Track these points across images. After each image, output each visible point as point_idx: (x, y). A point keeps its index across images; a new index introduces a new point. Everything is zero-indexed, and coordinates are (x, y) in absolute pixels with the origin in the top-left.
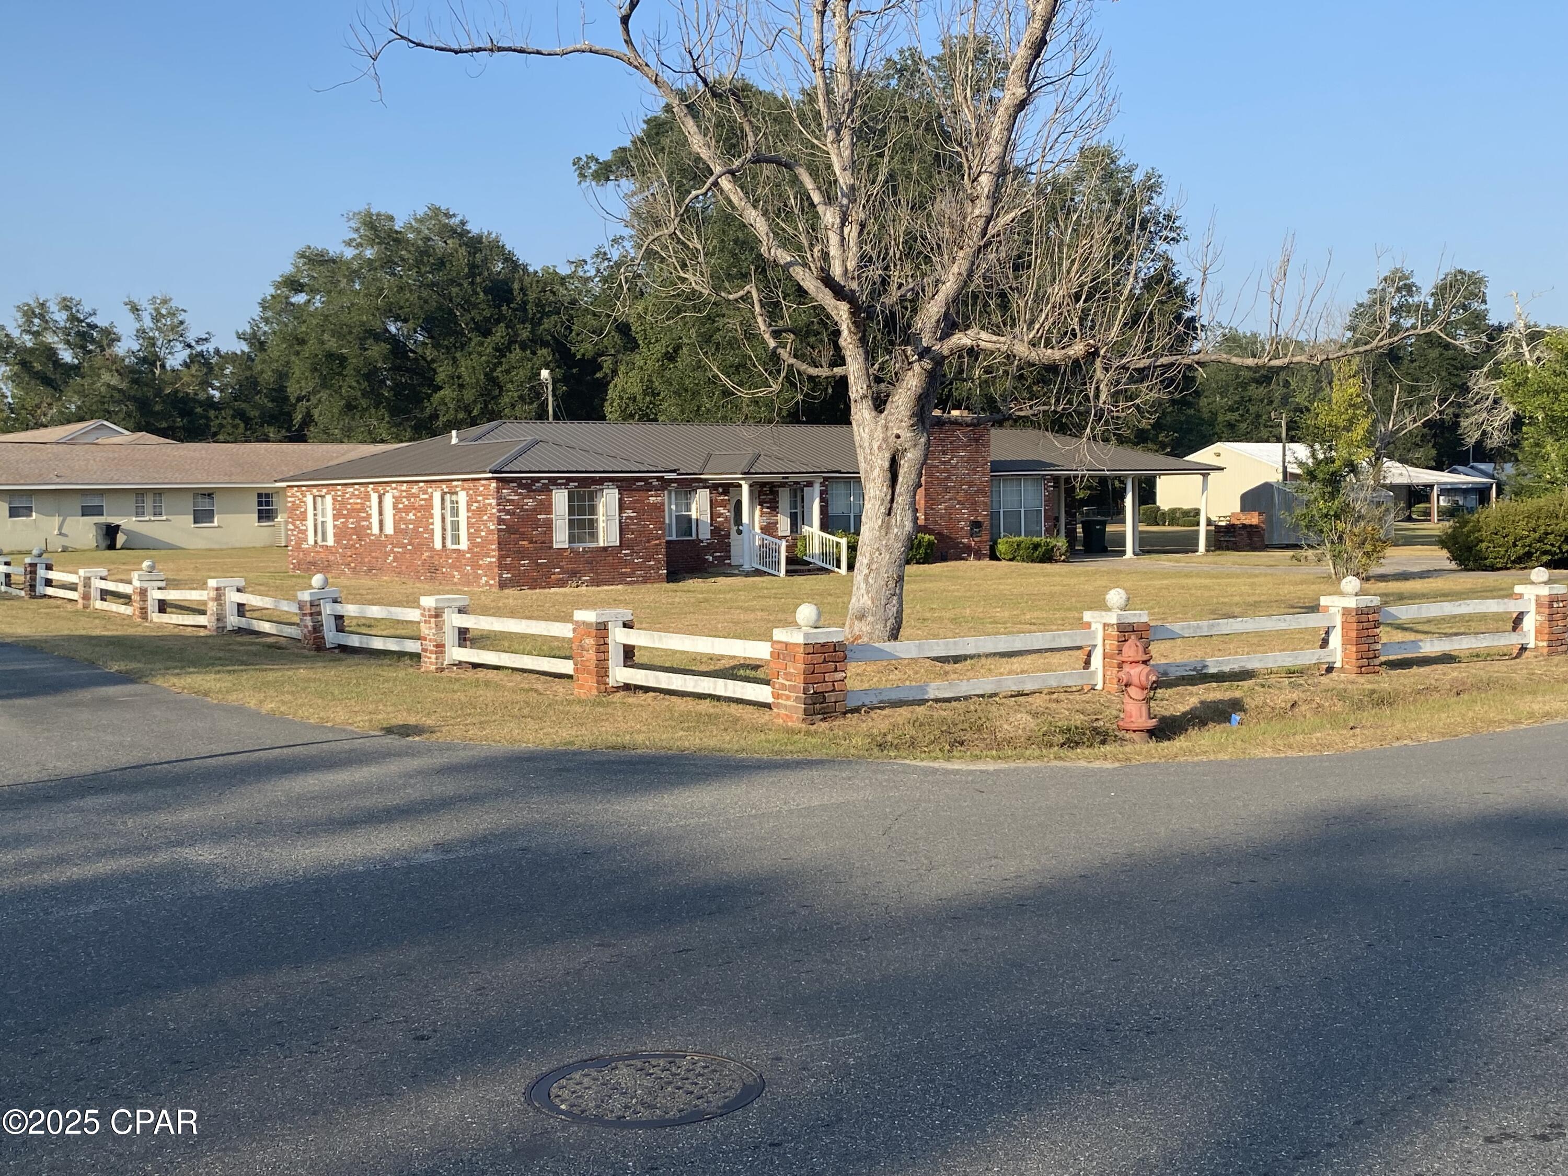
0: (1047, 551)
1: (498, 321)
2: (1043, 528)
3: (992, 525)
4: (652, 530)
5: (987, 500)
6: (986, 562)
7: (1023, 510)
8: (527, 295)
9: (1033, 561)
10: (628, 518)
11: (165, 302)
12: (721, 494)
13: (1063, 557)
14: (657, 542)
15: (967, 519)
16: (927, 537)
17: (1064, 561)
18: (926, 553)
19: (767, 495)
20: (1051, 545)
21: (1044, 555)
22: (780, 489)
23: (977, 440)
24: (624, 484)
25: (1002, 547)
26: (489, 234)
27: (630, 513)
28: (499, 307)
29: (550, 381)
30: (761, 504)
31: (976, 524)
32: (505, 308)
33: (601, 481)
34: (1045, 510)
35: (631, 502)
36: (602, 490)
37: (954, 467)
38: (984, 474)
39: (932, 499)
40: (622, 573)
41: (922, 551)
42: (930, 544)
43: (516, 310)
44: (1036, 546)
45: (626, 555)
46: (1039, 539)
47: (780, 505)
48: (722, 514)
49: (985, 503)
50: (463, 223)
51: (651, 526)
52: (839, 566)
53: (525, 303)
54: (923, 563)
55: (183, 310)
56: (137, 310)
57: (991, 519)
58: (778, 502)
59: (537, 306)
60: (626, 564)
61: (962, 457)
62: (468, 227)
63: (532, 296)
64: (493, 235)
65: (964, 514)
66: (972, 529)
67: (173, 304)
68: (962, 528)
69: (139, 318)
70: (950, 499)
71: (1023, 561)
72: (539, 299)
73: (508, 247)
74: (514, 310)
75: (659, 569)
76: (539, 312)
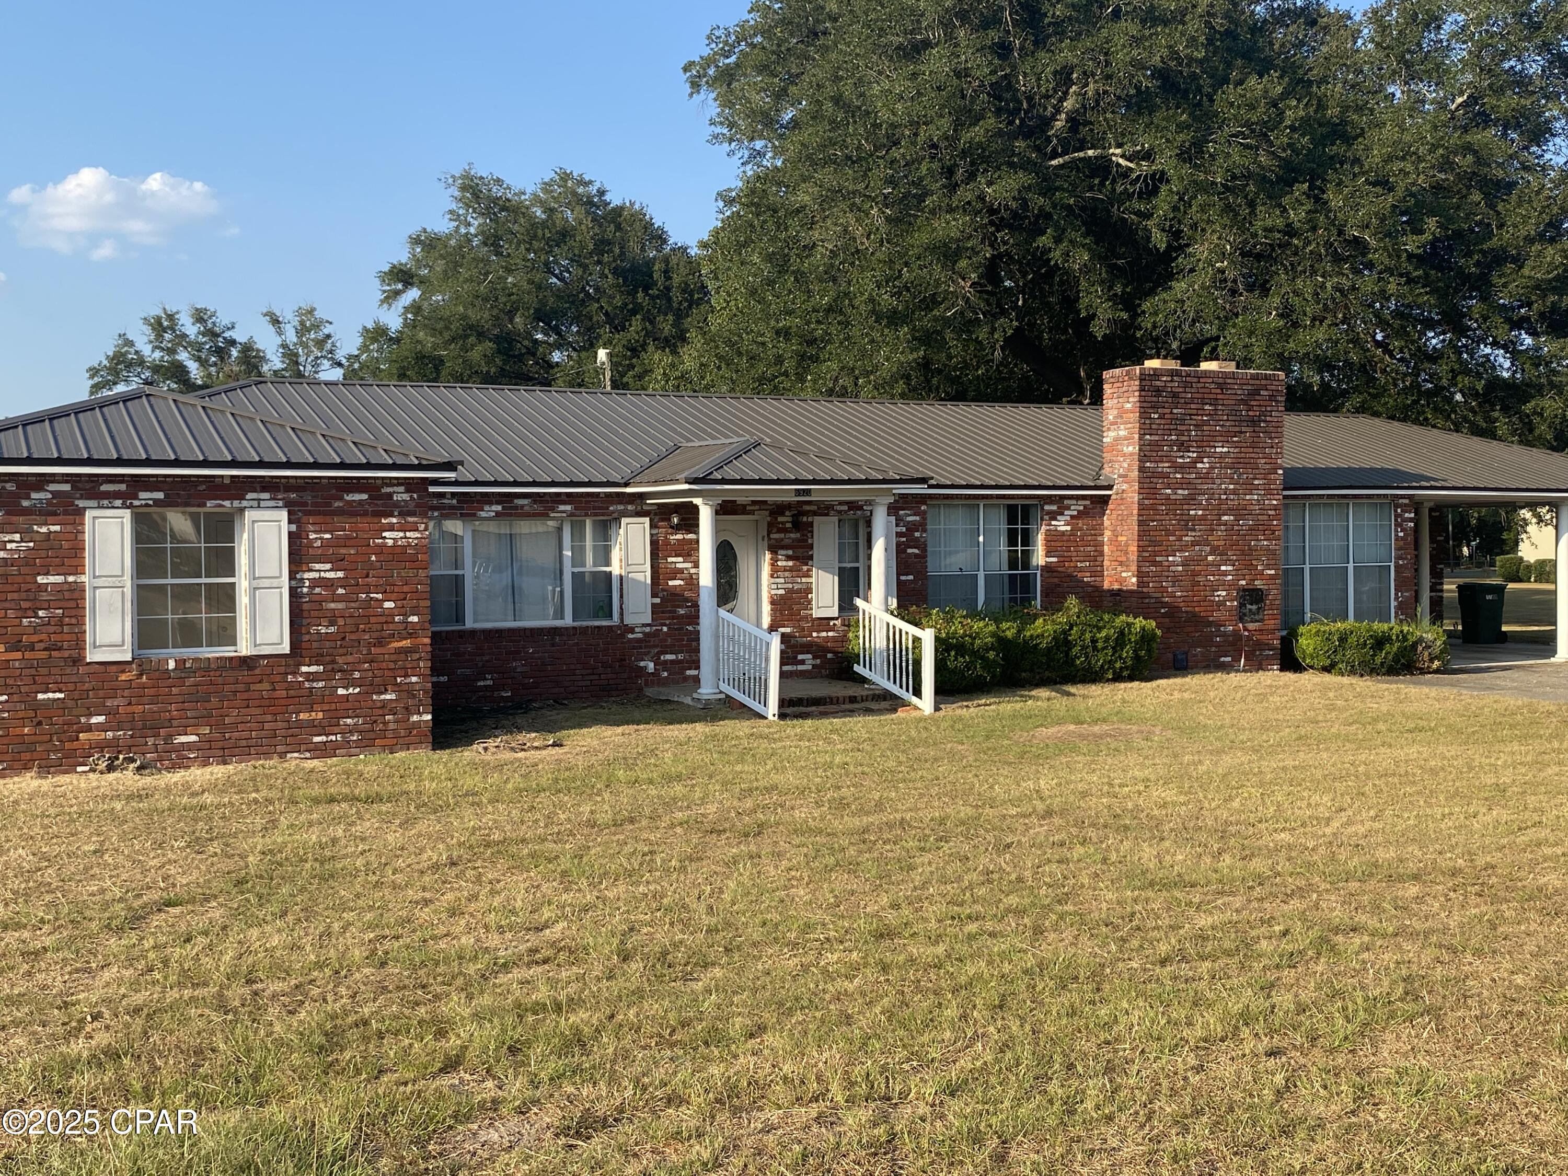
0: (1403, 652)
1: (634, 312)
2: (1393, 604)
3: (1286, 596)
4: (391, 614)
5: (1273, 545)
6: (1273, 677)
7: (1351, 566)
8: (671, 278)
9: (1373, 671)
10: (315, 583)
11: (311, 311)
12: (677, 528)
13: (1436, 663)
14: (406, 643)
15: (1229, 586)
16: (1139, 623)
17: (1437, 671)
18: (1137, 658)
19: (785, 530)
20: (1412, 639)
21: (1396, 659)
22: (817, 520)
23: (1254, 422)
24: (308, 497)
25: (1306, 643)
26: (632, 204)
27: (324, 571)
28: (633, 293)
29: (607, 366)
30: (773, 550)
31: (1252, 596)
32: (640, 295)
33: (239, 488)
34: (1397, 567)
35: (326, 544)
36: (242, 510)
37: (1206, 476)
38: (1269, 492)
39: (1154, 543)
40: (300, 725)
41: (1127, 652)
42: (1146, 638)
43: (658, 297)
44: (1380, 642)
45: (310, 677)
46: (1386, 626)
47: (815, 552)
48: (681, 571)
49: (1271, 553)
50: (602, 193)
51: (389, 605)
52: (917, 692)
53: (668, 289)
54: (1131, 679)
55: (327, 322)
56: (279, 322)
57: (1286, 584)
58: (811, 547)
59: (684, 291)
60: (310, 700)
61: (1222, 456)
62: (607, 197)
63: (676, 280)
64: (637, 207)
65: (1225, 573)
66: (1242, 605)
67: (317, 314)
68: (1222, 603)
69: (280, 333)
70: (1194, 543)
71: (1352, 672)
72: (686, 284)
73: (657, 223)
74: (653, 298)
75: (408, 711)
76: (686, 300)
